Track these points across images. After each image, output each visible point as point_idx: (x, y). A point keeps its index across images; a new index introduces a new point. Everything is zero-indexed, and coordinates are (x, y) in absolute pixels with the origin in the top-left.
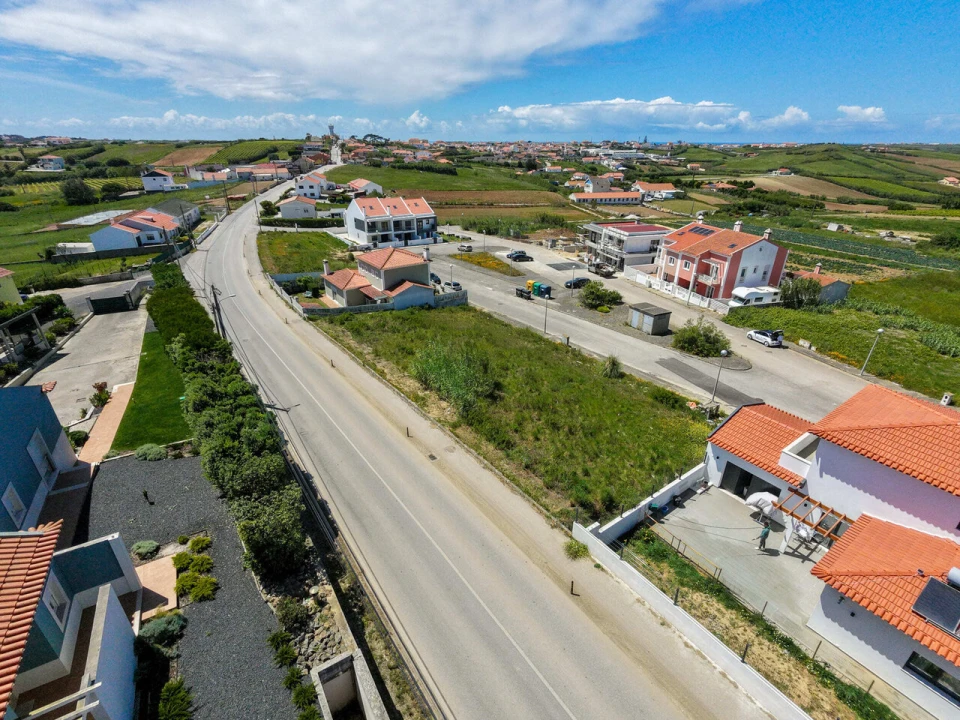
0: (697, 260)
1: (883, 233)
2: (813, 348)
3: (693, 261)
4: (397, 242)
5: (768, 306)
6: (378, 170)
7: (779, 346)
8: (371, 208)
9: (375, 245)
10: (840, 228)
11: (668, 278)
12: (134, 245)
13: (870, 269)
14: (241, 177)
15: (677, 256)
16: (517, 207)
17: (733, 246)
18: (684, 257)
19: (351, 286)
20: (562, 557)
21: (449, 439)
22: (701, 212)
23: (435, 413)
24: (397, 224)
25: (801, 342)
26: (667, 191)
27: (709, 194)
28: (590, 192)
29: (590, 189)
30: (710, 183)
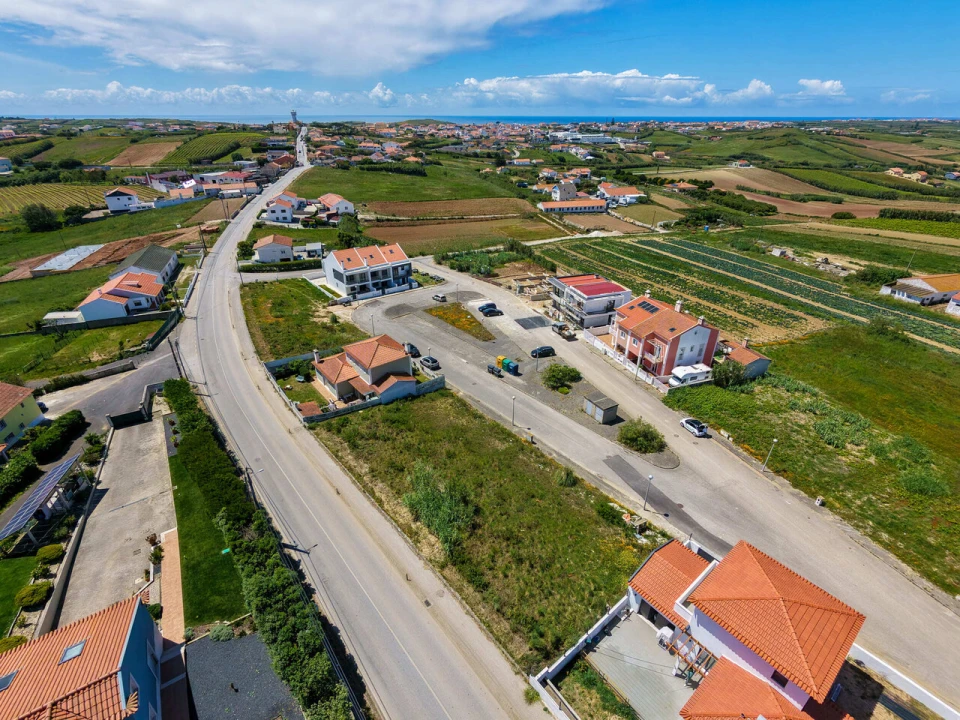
0: (643, 340)
1: (820, 256)
2: (731, 439)
3: (640, 339)
4: (375, 292)
5: (701, 384)
6: (347, 174)
7: (703, 436)
8: (349, 260)
9: (355, 298)
10: (783, 253)
11: (621, 349)
12: (124, 314)
13: (796, 318)
14: (208, 194)
15: (627, 332)
16: (487, 220)
17: (673, 330)
18: (632, 335)
19: (342, 379)
20: (521, 700)
21: (439, 582)
22: (662, 223)
23: (426, 551)
24: (374, 274)
25: (722, 432)
26: (630, 194)
27: (670, 196)
28: (558, 199)
29: (556, 196)
30: (672, 182)
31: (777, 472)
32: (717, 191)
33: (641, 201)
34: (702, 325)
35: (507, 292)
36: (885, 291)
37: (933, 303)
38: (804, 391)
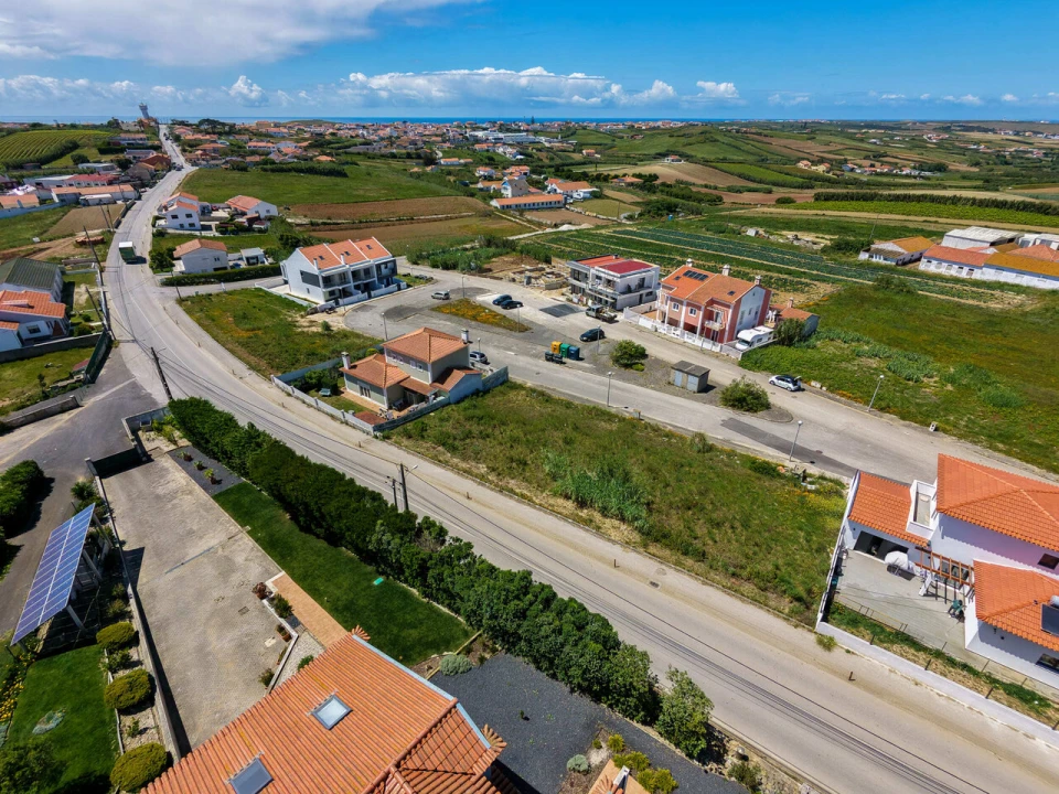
0: (703, 308)
1: (790, 235)
2: (824, 388)
3: (699, 308)
4: (360, 295)
5: (767, 346)
7: (800, 389)
8: (321, 257)
9: (337, 303)
10: (757, 233)
11: (673, 323)
12: (18, 345)
13: (807, 285)
14: (62, 201)
15: (681, 303)
16: (440, 220)
18: (688, 304)
19: (390, 382)
20: (819, 650)
21: (652, 561)
22: (626, 215)
23: (614, 534)
24: (355, 274)
25: (813, 383)
26: (582, 190)
27: (620, 190)
28: (510, 196)
29: (508, 192)
30: (616, 177)
31: (882, 409)
32: (664, 184)
33: (595, 196)
34: (760, 286)
35: (512, 284)
36: (863, 256)
37: (904, 264)
38: (858, 340)
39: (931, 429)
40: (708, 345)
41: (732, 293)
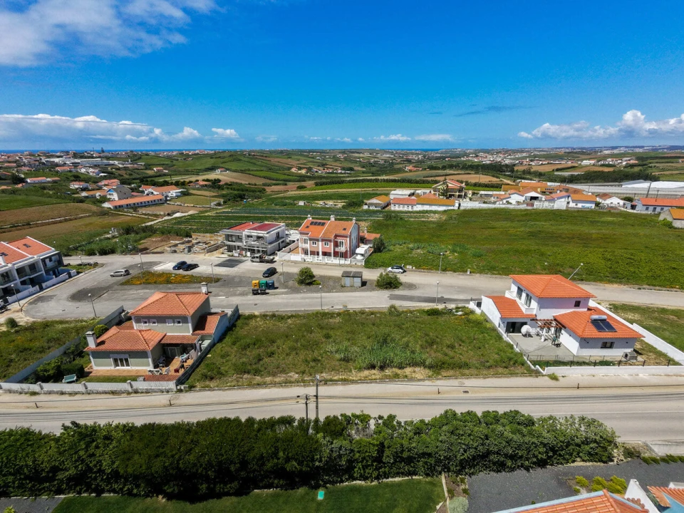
0: (332, 240)
1: (321, 202)
2: (414, 268)
3: (330, 241)
4: (31, 289)
7: (405, 271)
9: (6, 301)
10: (304, 203)
11: (315, 253)
15: (318, 240)
18: (323, 240)
19: (153, 344)
20: (556, 383)
22: (215, 203)
23: (417, 376)
24: (20, 271)
25: (408, 267)
26: (173, 192)
27: (198, 189)
28: (117, 199)
29: (115, 196)
30: (191, 182)
31: (444, 271)
32: (226, 184)
33: (185, 194)
34: (356, 223)
35: (177, 254)
36: (365, 207)
37: (384, 208)
38: (405, 243)
39: (468, 273)
40: (342, 261)
41: (345, 229)
